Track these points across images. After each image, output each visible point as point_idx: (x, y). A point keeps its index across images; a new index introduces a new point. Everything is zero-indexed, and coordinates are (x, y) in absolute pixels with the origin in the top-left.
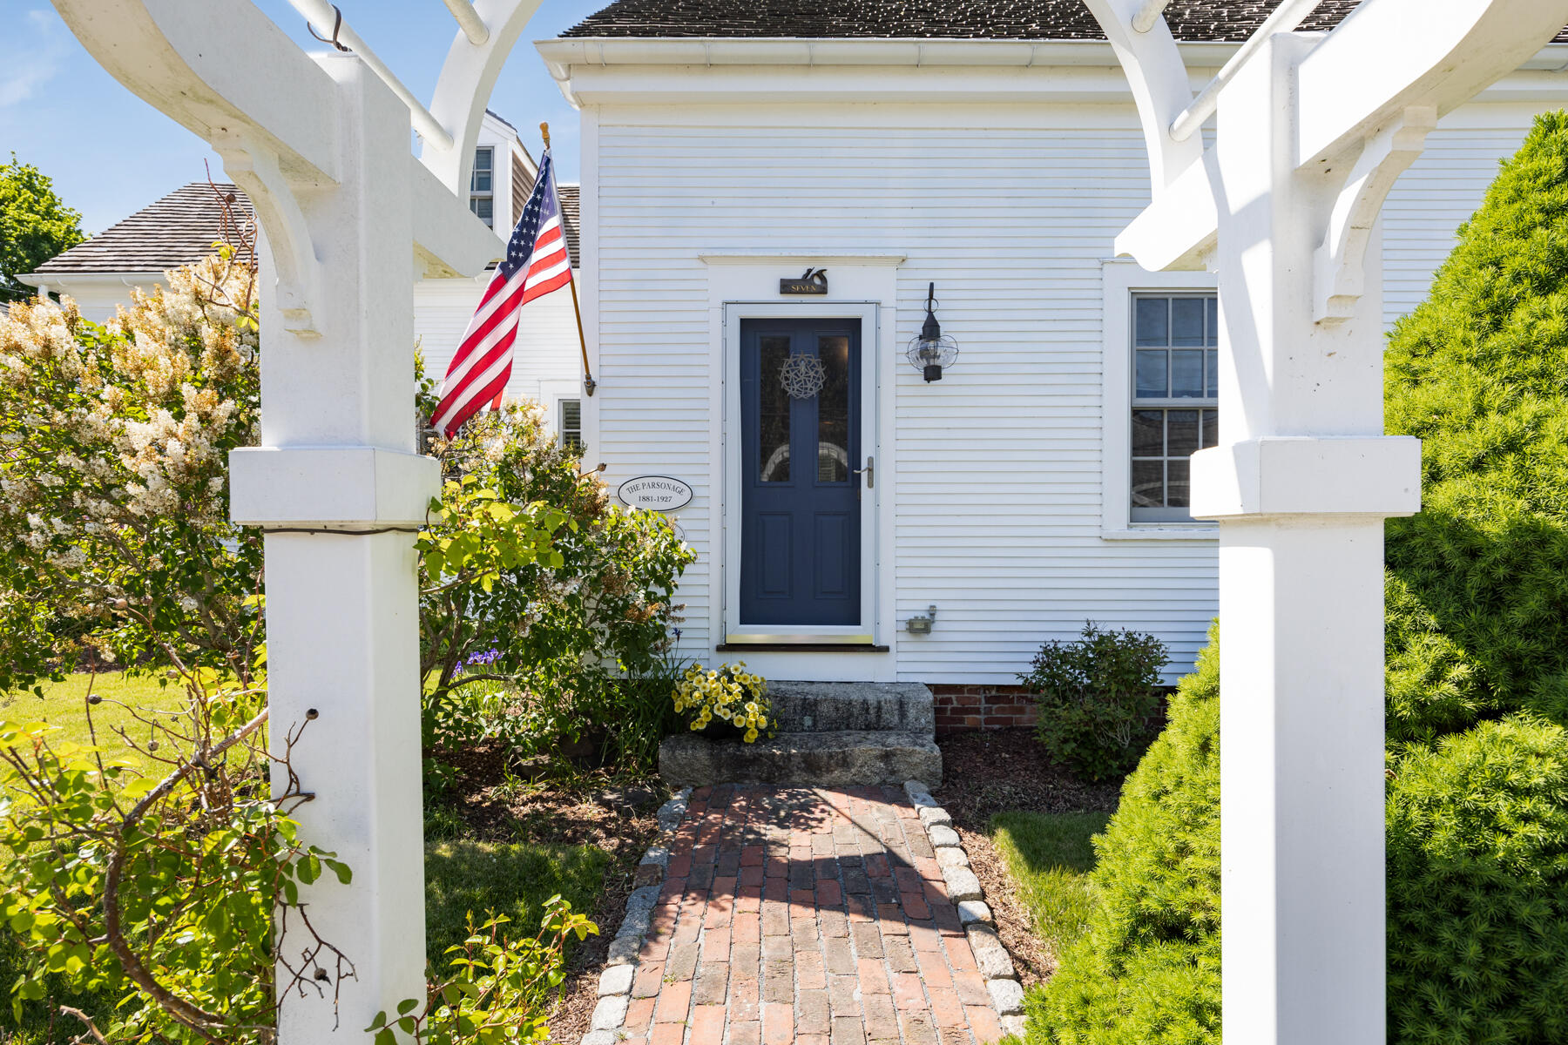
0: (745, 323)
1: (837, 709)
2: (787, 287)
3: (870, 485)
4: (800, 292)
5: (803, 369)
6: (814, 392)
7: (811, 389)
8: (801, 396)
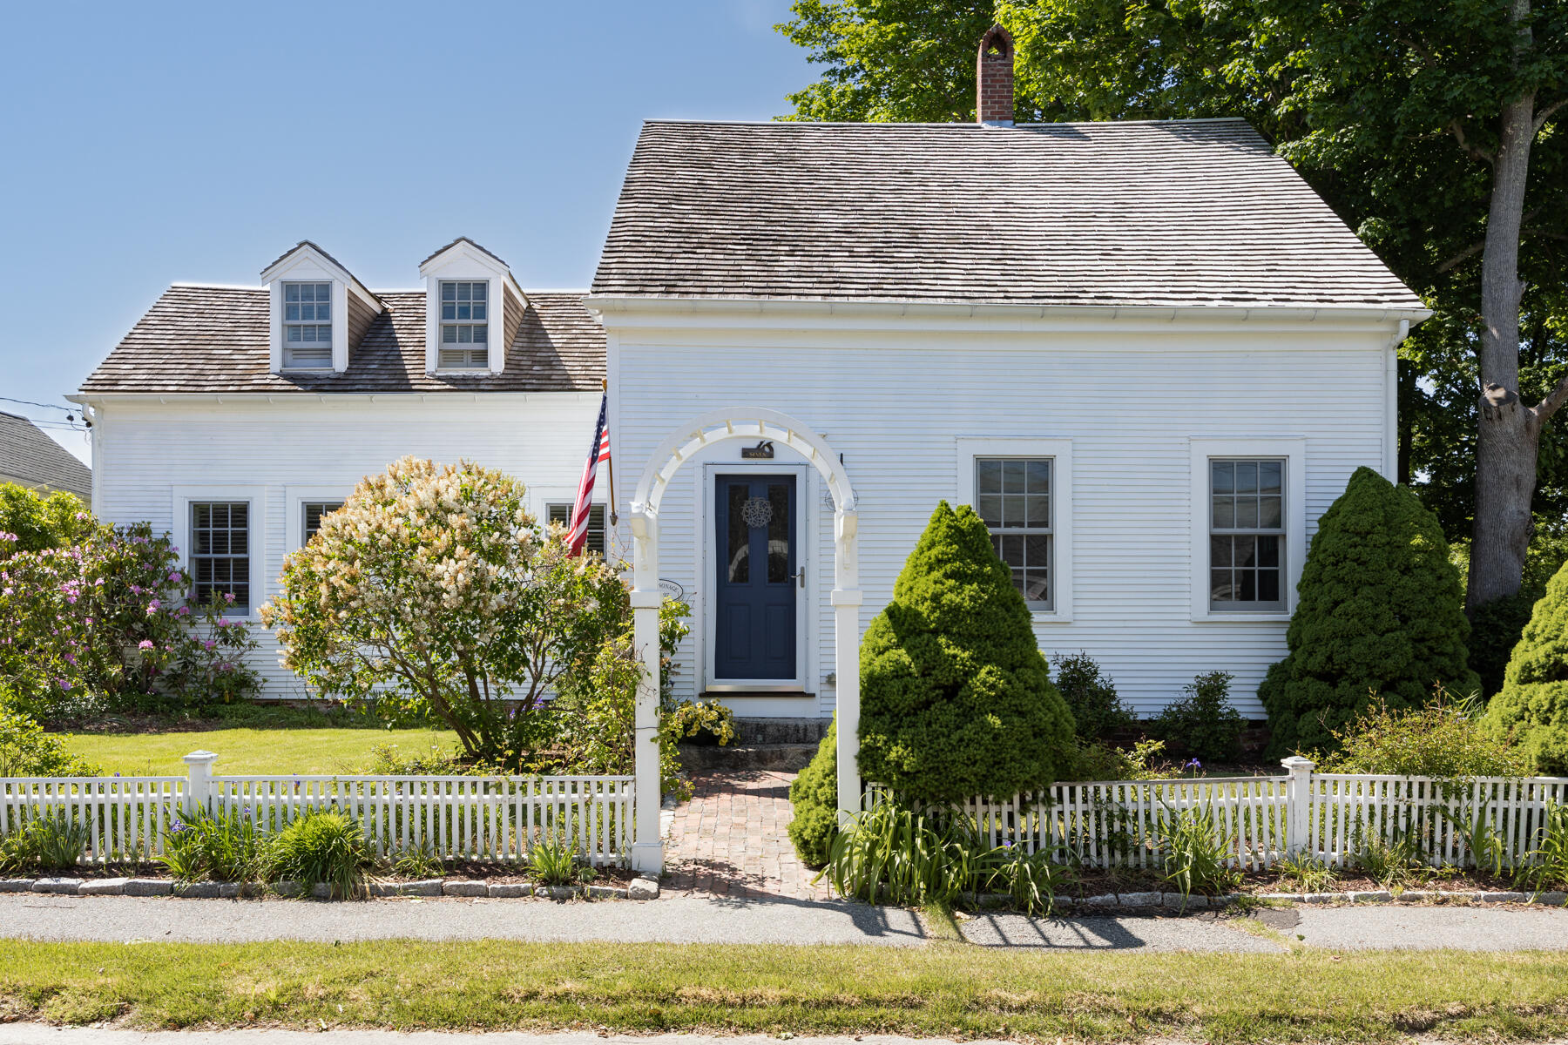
0: (719, 478)
1: (779, 731)
2: (746, 453)
3: (802, 586)
4: (756, 457)
5: (757, 507)
6: (765, 523)
7: (763, 521)
8: (757, 525)
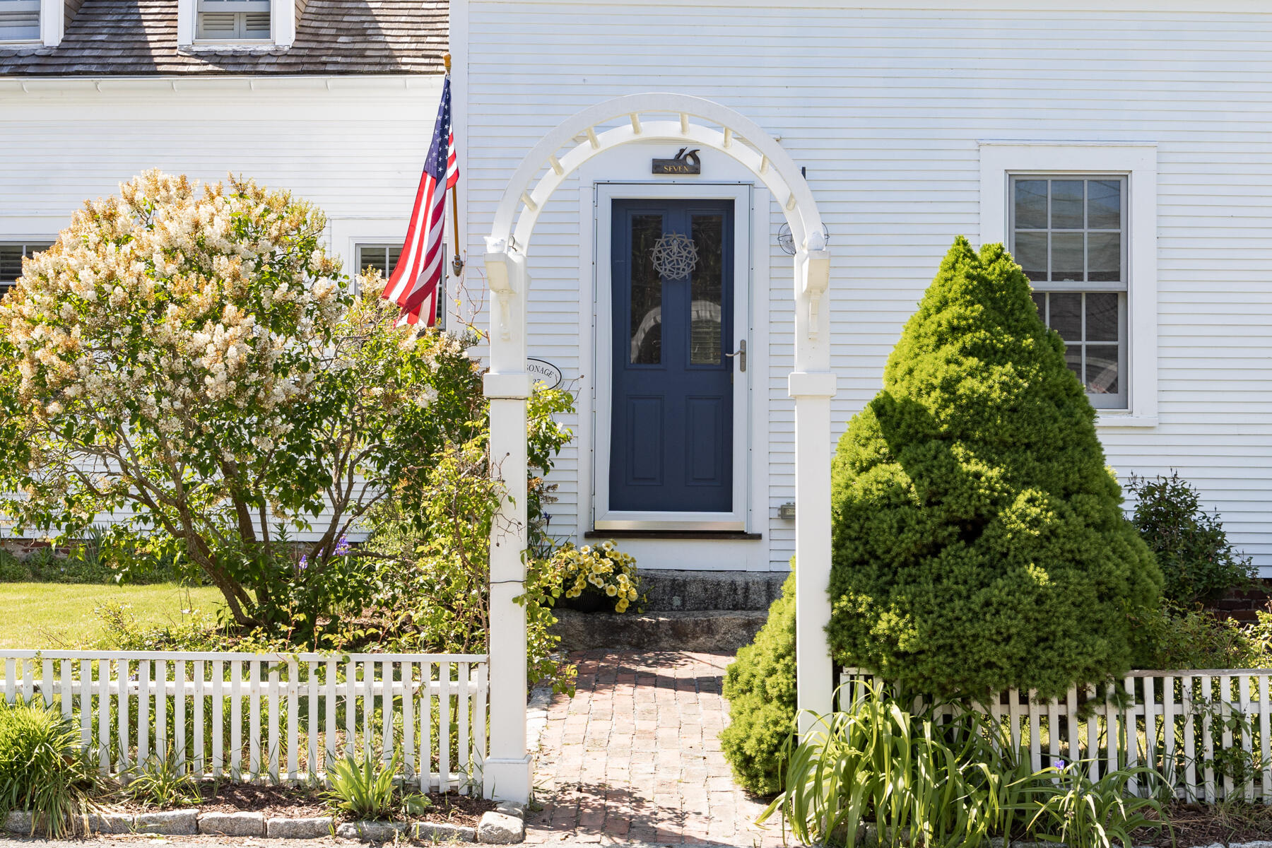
0: (617, 204)
1: (706, 590)
2: (659, 166)
3: (743, 368)
4: (673, 172)
5: (675, 249)
6: (686, 273)
7: (684, 270)
8: (674, 276)
